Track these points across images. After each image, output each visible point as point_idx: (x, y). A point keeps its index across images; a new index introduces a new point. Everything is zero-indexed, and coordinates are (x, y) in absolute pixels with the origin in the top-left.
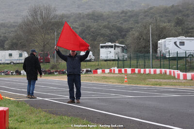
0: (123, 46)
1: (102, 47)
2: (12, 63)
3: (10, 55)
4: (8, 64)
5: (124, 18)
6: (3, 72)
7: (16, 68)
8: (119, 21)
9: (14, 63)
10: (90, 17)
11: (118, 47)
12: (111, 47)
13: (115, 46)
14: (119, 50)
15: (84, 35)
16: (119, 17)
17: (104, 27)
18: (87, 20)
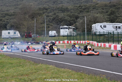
0: (74, 27)
1: (62, 28)
2: (10, 38)
3: (9, 33)
4: (7, 38)
5: (80, 10)
8: (77, 12)
11: (71, 28)
12: (67, 28)
14: (71, 30)
15: (55, 20)
16: (77, 9)
17: (68, 15)
18: (58, 11)
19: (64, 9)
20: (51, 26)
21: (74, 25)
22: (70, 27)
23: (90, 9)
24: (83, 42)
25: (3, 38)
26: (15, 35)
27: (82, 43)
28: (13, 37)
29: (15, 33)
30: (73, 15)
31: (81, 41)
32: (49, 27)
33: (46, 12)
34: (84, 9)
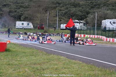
0: (85, 22)
2: (23, 29)
3: (23, 24)
4: (21, 29)
5: (92, 6)
6: (18, 33)
7: (25, 31)
8: (88, 8)
9: (24, 29)
10: (72, 4)
11: (82, 23)
12: (78, 22)
13: (80, 22)
14: (82, 24)
15: (67, 14)
16: (89, 5)
17: (79, 11)
18: (70, 6)
19: (76, 4)
20: (63, 19)
21: (85, 20)
22: (81, 21)
23: (101, 6)
24: (92, 36)
25: (17, 28)
26: (28, 26)
27: (92, 38)
28: (26, 28)
29: (28, 24)
30: (84, 10)
31: (91, 36)
32: (61, 20)
33: (59, 6)
34: (95, 5)
